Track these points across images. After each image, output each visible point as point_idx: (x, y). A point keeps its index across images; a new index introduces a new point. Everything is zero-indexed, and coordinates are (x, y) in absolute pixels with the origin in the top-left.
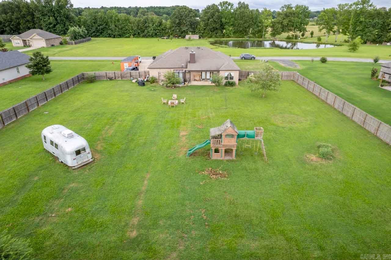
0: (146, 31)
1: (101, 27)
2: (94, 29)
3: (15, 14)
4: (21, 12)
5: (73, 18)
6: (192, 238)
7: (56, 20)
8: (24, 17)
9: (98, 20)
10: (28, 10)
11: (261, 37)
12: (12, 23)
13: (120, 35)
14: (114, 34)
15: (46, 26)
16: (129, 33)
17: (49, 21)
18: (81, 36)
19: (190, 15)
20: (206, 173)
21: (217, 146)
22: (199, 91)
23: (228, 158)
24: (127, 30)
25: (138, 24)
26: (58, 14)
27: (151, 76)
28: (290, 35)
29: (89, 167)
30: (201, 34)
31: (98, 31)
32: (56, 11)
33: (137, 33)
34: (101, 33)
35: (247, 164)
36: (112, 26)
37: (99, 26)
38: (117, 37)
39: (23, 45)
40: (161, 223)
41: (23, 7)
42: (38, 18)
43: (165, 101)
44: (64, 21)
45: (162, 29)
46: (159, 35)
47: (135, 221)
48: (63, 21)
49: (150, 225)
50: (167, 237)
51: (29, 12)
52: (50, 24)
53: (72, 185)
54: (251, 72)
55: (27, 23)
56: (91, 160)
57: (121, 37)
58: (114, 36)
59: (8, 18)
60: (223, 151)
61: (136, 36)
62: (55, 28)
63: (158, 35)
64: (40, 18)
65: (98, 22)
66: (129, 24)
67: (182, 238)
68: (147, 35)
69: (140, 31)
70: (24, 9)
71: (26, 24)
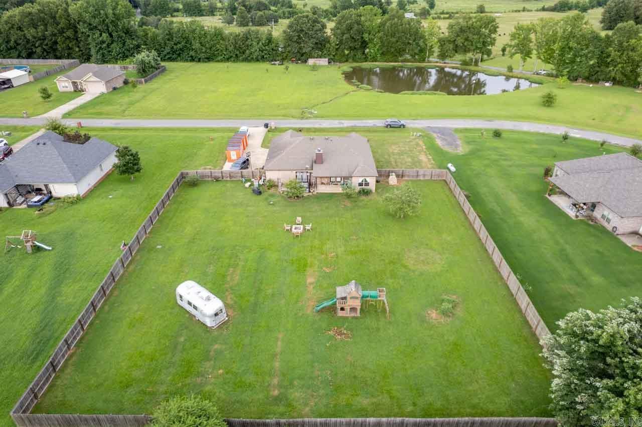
0: (247, 52)
1: (179, 46)
2: (168, 50)
3: (50, 28)
4: (58, 24)
5: (135, 31)
6: (319, 396)
7: (111, 36)
8: (62, 32)
9: (174, 35)
10: (68, 20)
11: (424, 61)
12: (46, 42)
13: (208, 58)
14: (199, 57)
15: (96, 46)
16: (222, 55)
17: (101, 39)
18: (152, 67)
19: (315, 28)
20: (331, 333)
21: (343, 306)
22: (327, 204)
23: (353, 315)
24: (218, 50)
25: (235, 40)
26: (114, 28)
27: (268, 179)
28: (468, 59)
29: (226, 326)
30: (332, 57)
31: (174, 52)
32: (111, 23)
33: (234, 56)
34: (179, 55)
35: (370, 322)
36: (196, 45)
37: (176, 44)
38: (204, 62)
39: (73, 90)
40: (296, 383)
41: (60, 17)
42: (82, 33)
43: (289, 228)
44: (123, 38)
45: (273, 50)
46: (268, 58)
47: (275, 381)
48: (121, 38)
49: (287, 386)
50: (301, 396)
51: (70, 25)
52: (103, 42)
53: (217, 346)
54: (392, 172)
55: (68, 40)
56: (227, 319)
57: (209, 61)
58: (200, 59)
59: (40, 34)
60: (349, 310)
61: (232, 59)
62: (110, 49)
63: (266, 58)
64: (87, 34)
65: (174, 38)
66: (221, 42)
67: (312, 396)
68: (249, 58)
69: (238, 53)
70: (63, 20)
71: (66, 42)
